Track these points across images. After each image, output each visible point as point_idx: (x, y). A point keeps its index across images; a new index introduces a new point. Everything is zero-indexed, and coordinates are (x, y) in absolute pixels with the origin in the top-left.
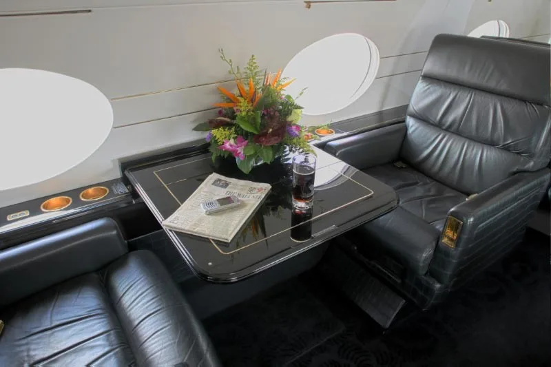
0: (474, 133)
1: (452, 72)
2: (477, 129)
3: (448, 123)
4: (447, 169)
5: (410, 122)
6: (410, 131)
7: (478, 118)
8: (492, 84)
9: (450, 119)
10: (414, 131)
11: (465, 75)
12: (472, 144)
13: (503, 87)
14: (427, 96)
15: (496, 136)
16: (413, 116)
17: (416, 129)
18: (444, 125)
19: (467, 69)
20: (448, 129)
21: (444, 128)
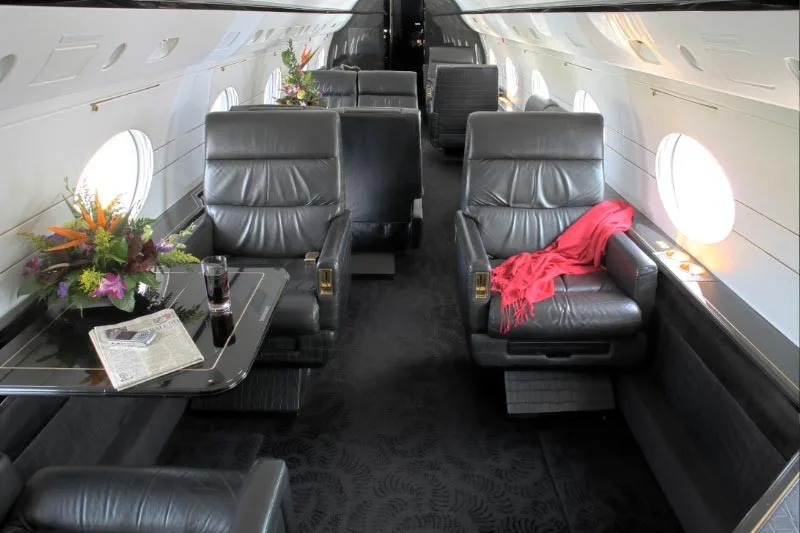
0: (282, 199)
1: (240, 149)
2: (284, 194)
3: (254, 200)
4: (272, 243)
5: (212, 211)
6: (217, 220)
7: (281, 185)
8: (282, 151)
9: (255, 194)
10: (221, 220)
11: (253, 149)
12: (285, 209)
13: (293, 150)
14: (221, 180)
15: (303, 196)
16: (211, 204)
17: (223, 216)
18: (250, 201)
19: (253, 143)
20: (256, 205)
21: (251, 204)
